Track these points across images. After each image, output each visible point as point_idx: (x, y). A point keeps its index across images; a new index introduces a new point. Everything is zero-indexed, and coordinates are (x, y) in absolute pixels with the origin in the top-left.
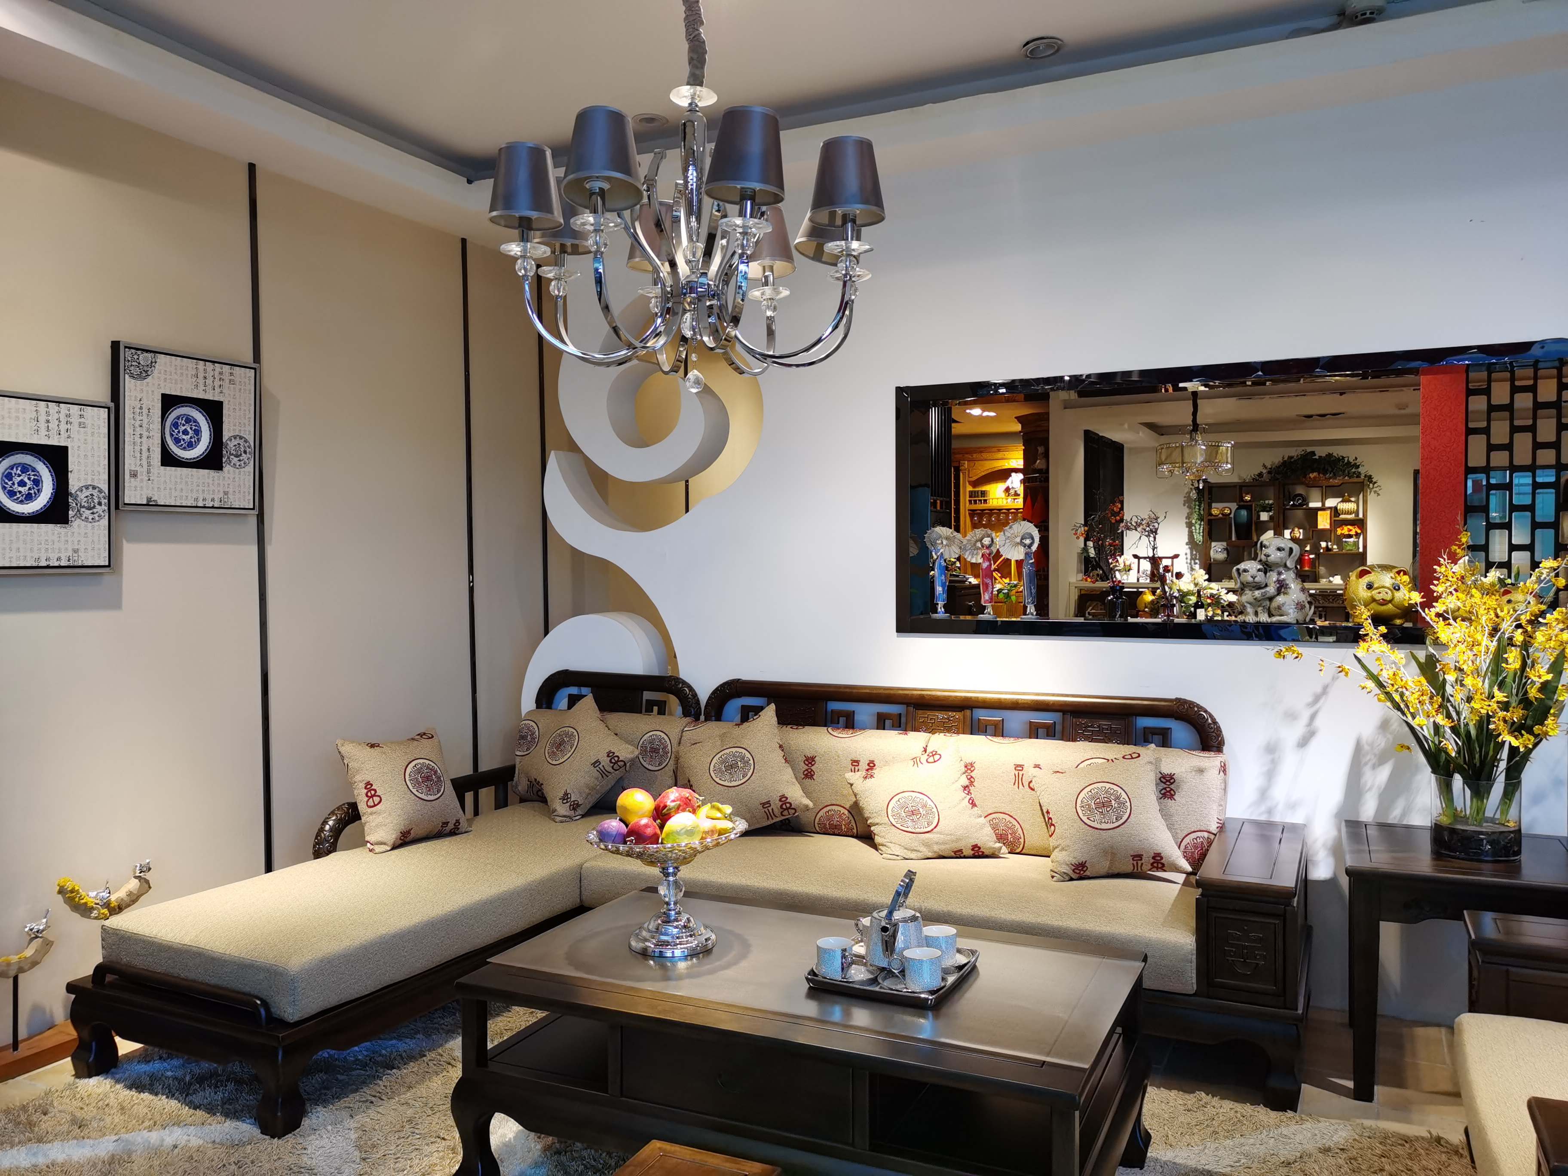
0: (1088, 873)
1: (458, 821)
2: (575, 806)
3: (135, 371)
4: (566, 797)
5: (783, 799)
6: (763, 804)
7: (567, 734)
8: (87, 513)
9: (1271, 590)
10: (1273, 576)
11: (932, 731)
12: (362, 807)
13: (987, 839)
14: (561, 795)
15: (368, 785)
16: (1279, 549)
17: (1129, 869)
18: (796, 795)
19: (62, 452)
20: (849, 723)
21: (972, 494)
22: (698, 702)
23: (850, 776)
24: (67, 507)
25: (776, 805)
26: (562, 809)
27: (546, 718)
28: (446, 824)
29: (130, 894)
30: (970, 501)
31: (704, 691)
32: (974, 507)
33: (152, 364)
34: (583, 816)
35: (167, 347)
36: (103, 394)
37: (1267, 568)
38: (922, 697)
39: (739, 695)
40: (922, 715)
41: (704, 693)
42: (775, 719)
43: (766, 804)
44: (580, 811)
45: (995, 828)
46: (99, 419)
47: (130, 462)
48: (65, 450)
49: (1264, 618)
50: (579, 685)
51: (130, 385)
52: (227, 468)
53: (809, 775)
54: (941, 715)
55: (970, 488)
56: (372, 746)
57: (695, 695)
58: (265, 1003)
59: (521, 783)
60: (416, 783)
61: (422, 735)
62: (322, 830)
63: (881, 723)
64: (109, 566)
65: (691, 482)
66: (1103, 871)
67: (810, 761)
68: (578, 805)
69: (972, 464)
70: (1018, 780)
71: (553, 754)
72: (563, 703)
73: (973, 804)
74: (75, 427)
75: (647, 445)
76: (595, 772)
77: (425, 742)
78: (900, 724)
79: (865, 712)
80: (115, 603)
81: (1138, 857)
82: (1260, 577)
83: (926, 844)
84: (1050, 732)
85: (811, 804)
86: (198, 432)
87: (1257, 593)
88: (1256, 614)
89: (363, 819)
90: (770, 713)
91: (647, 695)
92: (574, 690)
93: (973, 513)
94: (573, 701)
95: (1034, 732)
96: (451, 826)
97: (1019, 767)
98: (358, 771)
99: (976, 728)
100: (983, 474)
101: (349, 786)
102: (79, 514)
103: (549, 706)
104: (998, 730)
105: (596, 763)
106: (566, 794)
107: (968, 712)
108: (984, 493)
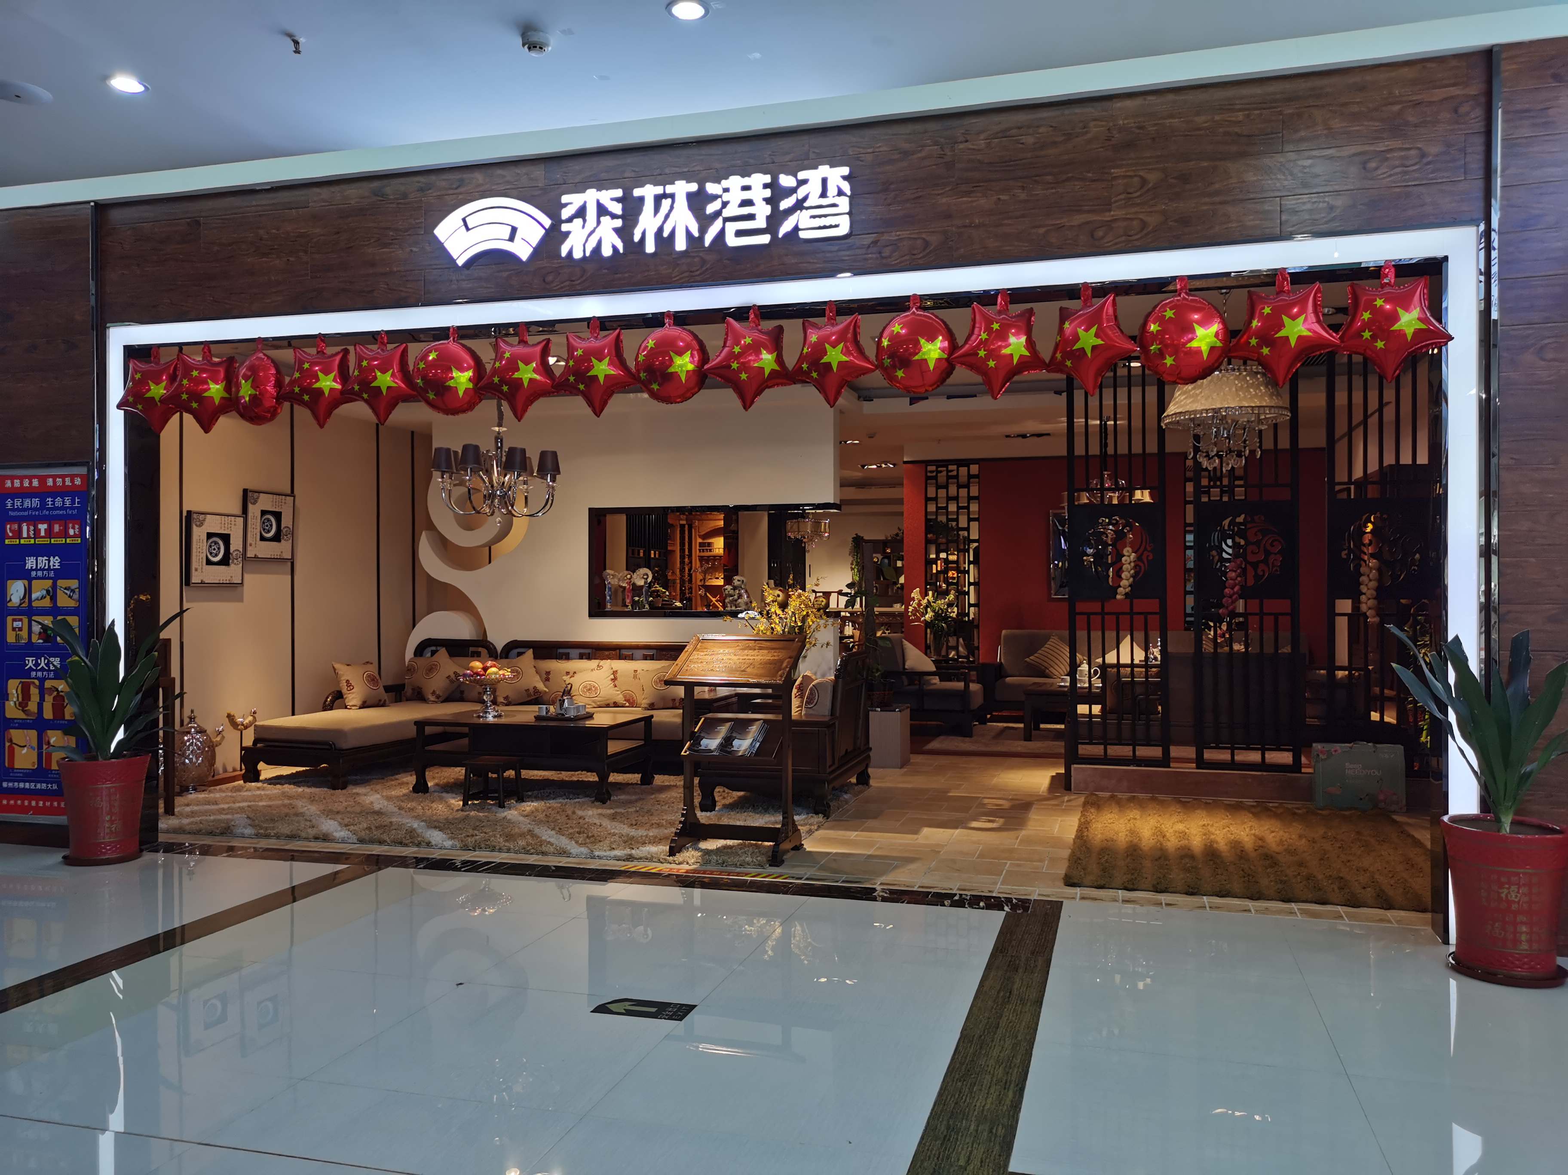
0: (655, 707)
1: (385, 700)
2: (438, 697)
3: (252, 501)
4: (434, 693)
5: (535, 688)
6: (526, 690)
7: (434, 665)
8: (235, 561)
9: (736, 597)
10: (737, 592)
11: (602, 659)
12: (344, 691)
13: (620, 699)
14: (431, 691)
15: (348, 681)
16: (739, 581)
17: (671, 705)
18: (541, 686)
19: (228, 536)
20: (567, 657)
21: (701, 545)
22: (497, 652)
23: (565, 678)
24: (229, 559)
25: (532, 691)
26: (432, 698)
27: (420, 661)
28: (380, 700)
29: (250, 722)
30: (700, 550)
31: (499, 647)
32: (702, 554)
33: (258, 498)
34: (442, 702)
35: (263, 489)
36: (238, 510)
37: (735, 588)
38: (598, 645)
39: (516, 648)
40: (599, 653)
41: (499, 648)
42: (532, 656)
43: (527, 690)
44: (440, 699)
45: (625, 697)
46: (240, 520)
47: (249, 540)
48: (229, 535)
49: (734, 608)
50: (436, 646)
51: (250, 506)
52: (283, 541)
53: (547, 679)
54: (607, 653)
55: (700, 540)
56: (348, 665)
57: (495, 648)
58: (333, 743)
59: (408, 691)
60: (368, 681)
61: (367, 662)
62: (326, 701)
63: (581, 657)
64: (242, 583)
65: (492, 547)
66: (662, 706)
67: (548, 673)
68: (440, 696)
69: (701, 522)
70: (635, 677)
71: (427, 674)
72: (429, 655)
73: (615, 686)
74: (233, 526)
75: (473, 530)
76: (448, 681)
77: (369, 665)
78: (589, 657)
79: (574, 652)
80: (241, 599)
81: (674, 700)
82: (732, 592)
83: (594, 702)
84: (652, 658)
85: (547, 690)
86: (271, 525)
87: (731, 598)
88: (731, 607)
89: (345, 697)
90: (530, 651)
91: (471, 649)
92: (434, 648)
93: (701, 559)
94: (433, 653)
95: (645, 658)
96: (382, 702)
97: (636, 671)
98: (343, 675)
99: (621, 657)
100: (709, 530)
101: (338, 682)
102: (233, 562)
103: (421, 655)
104: (631, 658)
105: (448, 677)
106: (434, 691)
107: (618, 651)
108: (709, 544)
